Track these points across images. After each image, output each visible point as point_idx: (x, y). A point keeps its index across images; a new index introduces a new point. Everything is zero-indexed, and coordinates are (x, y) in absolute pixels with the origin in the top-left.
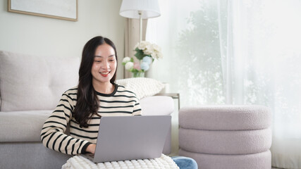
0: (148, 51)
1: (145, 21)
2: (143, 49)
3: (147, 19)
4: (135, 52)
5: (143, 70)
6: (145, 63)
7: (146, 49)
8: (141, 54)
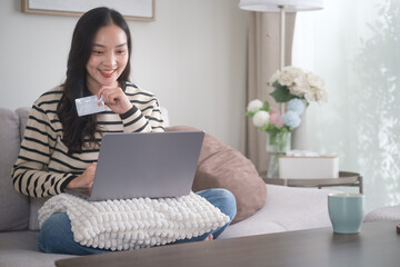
0: (299, 88)
1: (291, 16)
2: (288, 84)
3: (295, 13)
4: (272, 90)
5: (288, 128)
6: (294, 114)
7: (294, 84)
8: (284, 94)
